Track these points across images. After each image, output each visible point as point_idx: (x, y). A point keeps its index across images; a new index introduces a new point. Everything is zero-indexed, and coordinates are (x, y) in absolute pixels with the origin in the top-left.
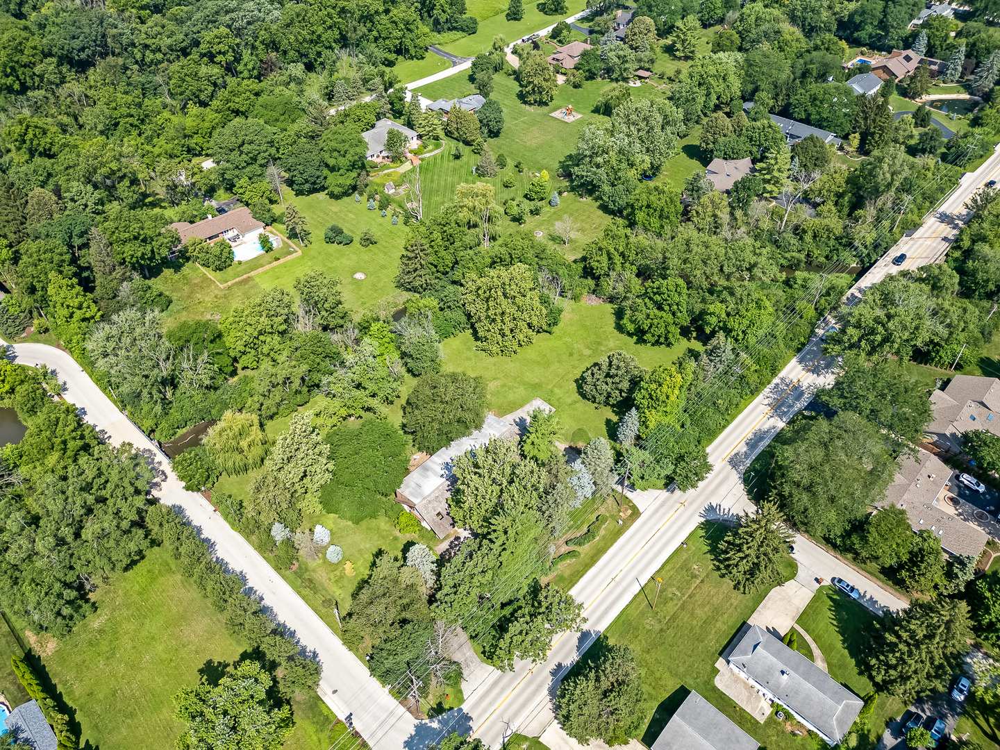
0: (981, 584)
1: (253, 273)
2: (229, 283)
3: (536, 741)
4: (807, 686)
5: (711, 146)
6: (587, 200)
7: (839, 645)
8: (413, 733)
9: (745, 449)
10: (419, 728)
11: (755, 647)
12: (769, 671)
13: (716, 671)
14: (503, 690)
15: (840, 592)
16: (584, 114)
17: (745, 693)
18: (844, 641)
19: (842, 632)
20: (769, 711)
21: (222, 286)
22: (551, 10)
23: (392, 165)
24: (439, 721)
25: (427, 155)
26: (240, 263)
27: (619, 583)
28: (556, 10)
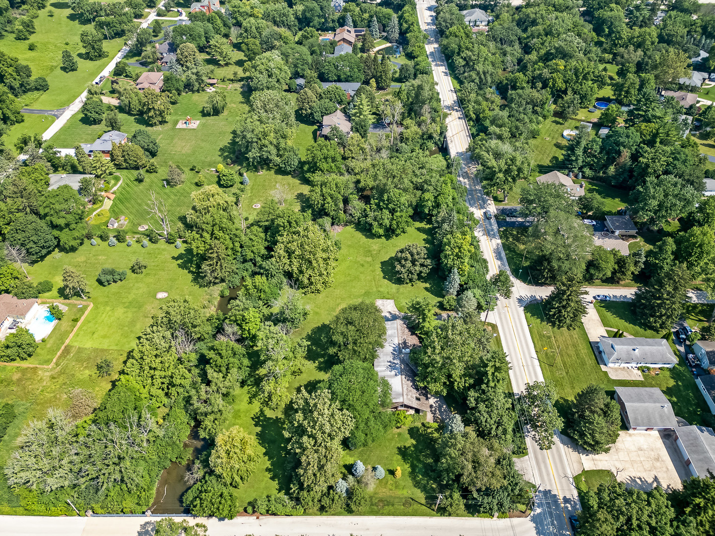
0: (651, 259)
1: (67, 342)
2: (54, 360)
3: (585, 472)
4: (647, 348)
5: (309, 111)
6: (263, 173)
7: (627, 324)
8: (534, 525)
9: (499, 263)
10: (534, 519)
11: (612, 347)
12: (628, 353)
13: (606, 373)
14: (544, 462)
15: (602, 301)
16: (198, 119)
17: (625, 373)
18: (626, 321)
19: (621, 318)
20: (639, 373)
21: (50, 366)
22: (96, 56)
23: (95, 206)
24: (538, 507)
25: (115, 188)
26: (43, 341)
27: (528, 366)
28: (100, 56)
